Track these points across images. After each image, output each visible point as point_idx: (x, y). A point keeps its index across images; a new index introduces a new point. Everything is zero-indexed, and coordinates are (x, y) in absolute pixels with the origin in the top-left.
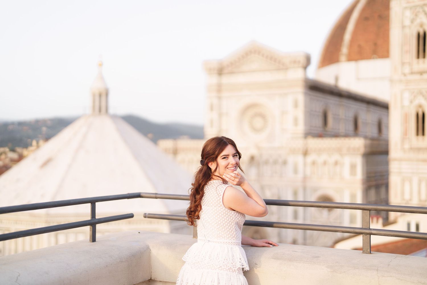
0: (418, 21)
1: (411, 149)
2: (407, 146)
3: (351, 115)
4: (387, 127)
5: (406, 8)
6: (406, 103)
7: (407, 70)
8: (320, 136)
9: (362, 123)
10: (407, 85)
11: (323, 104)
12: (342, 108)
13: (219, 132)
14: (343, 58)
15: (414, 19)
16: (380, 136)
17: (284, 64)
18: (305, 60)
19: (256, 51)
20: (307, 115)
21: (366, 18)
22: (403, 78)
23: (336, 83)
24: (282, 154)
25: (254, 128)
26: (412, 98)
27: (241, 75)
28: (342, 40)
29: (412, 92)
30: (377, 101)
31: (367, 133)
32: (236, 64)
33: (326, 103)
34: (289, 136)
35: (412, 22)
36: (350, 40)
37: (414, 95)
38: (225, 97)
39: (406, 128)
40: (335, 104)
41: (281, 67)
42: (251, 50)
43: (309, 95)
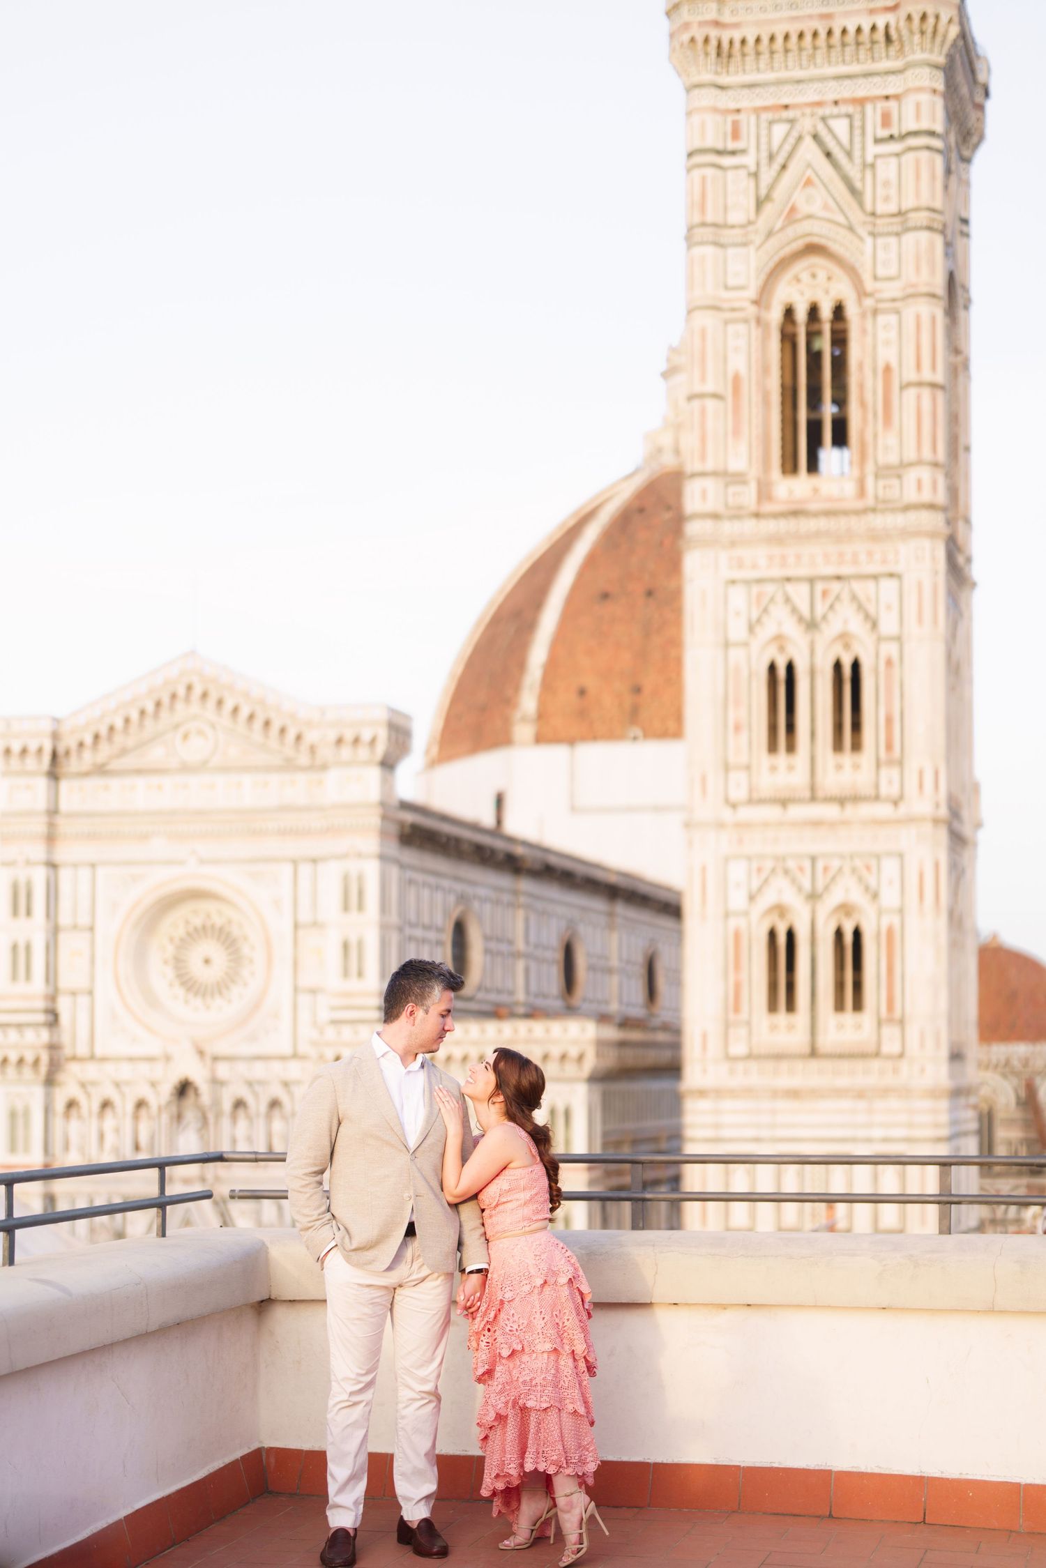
0: (768, 630)
2: (738, 1047)
3: (552, 937)
4: (677, 981)
5: (733, 582)
6: (738, 900)
9: (592, 968)
10: (740, 841)
11: (452, 899)
12: (521, 914)
13: (52, 998)
14: (523, 731)
15: (759, 620)
16: (652, 1015)
17: (312, 750)
18: (389, 739)
19: (205, 695)
20: (394, 938)
21: (605, 596)
22: (727, 815)
23: (499, 821)
24: (298, 1082)
25: (189, 985)
26: (755, 884)
27: (140, 782)
28: (522, 665)
29: (755, 865)
30: (643, 889)
31: (607, 1002)
32: (119, 739)
33: (462, 898)
34: (324, 1015)
35: (751, 629)
36: (551, 666)
37: (764, 875)
38: (75, 866)
39: (738, 987)
40: (497, 902)
41: (304, 759)
42: (181, 691)
43: (402, 866)
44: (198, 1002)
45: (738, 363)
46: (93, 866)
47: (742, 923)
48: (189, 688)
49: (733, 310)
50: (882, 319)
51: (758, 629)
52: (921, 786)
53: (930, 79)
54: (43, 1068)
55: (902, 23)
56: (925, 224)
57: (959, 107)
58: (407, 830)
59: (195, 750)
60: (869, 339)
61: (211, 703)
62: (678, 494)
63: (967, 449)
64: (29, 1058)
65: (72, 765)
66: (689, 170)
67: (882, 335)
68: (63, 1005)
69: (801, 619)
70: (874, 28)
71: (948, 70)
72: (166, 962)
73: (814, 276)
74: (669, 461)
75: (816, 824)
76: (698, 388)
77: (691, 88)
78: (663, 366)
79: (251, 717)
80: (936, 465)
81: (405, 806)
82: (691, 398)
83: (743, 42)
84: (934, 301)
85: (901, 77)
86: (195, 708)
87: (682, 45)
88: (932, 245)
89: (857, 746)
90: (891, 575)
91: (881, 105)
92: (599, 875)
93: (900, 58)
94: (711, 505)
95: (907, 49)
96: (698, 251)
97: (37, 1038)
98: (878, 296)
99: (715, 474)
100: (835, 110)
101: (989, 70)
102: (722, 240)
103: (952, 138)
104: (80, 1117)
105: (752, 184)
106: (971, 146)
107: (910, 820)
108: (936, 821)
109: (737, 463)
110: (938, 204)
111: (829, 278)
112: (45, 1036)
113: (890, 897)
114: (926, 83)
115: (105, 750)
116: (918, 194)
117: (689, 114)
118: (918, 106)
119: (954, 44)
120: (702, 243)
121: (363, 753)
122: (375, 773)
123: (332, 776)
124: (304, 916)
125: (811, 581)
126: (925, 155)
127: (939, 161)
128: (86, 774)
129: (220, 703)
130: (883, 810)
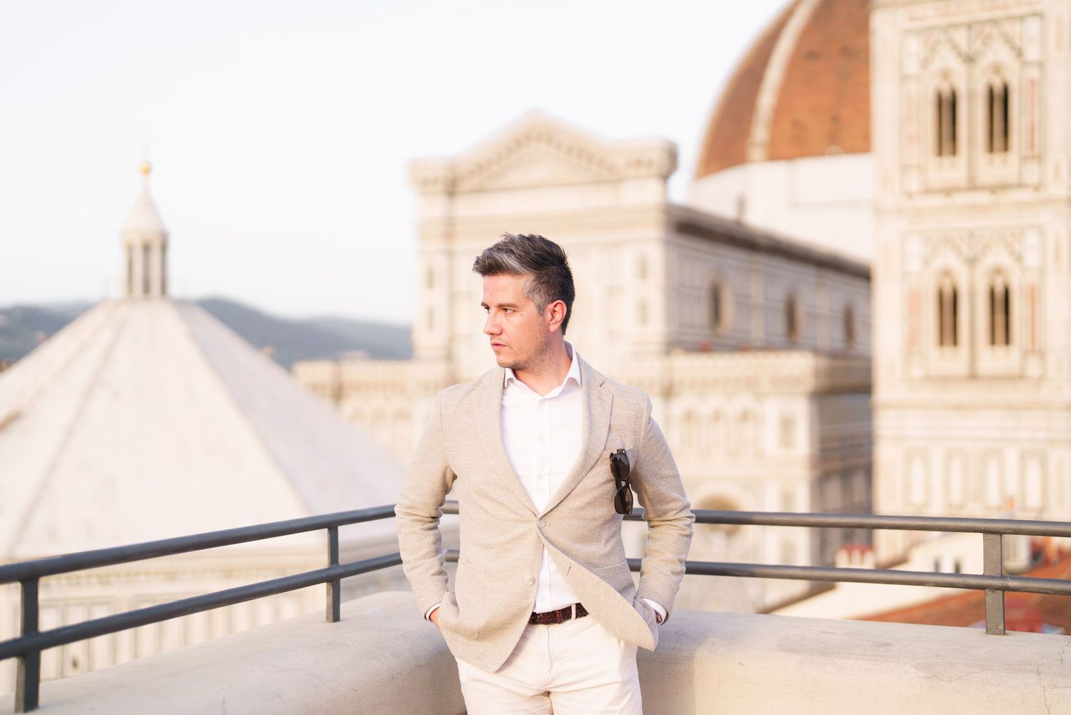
0: (937, 65)
1: (929, 379)
2: (916, 372)
3: (778, 294)
4: (868, 326)
5: (908, 32)
6: (914, 265)
7: (914, 185)
8: (704, 348)
9: (808, 315)
10: (916, 222)
11: (709, 268)
13: (451, 340)
14: (757, 153)
15: (929, 58)
16: (850, 348)
17: (612, 169)
18: (665, 159)
21: (813, 55)
22: (905, 203)
23: (741, 214)
26: (928, 251)
28: (753, 108)
29: (927, 239)
30: (841, 260)
31: (818, 339)
32: (495, 167)
33: (715, 269)
35: (923, 65)
37: (934, 246)
38: (464, 253)
39: (914, 327)
40: (737, 270)
41: (605, 175)
43: (679, 248)
47: (917, 281)
51: (928, 65)
52: (1058, 174)
61: (548, 139)
64: (436, 380)
65: (464, 186)
68: (457, 345)
69: (960, 54)
75: (974, 208)
81: (678, 208)
86: (539, 144)
89: (1006, 147)
90: (1035, 15)
92: (812, 250)
97: (441, 367)
107: (1049, 202)
108: (1069, 201)
112: (445, 366)
113: (1032, 260)
115: (485, 176)
121: (645, 170)
122: (654, 183)
123: (628, 188)
125: (969, 26)
128: (470, 192)
130: (1026, 195)
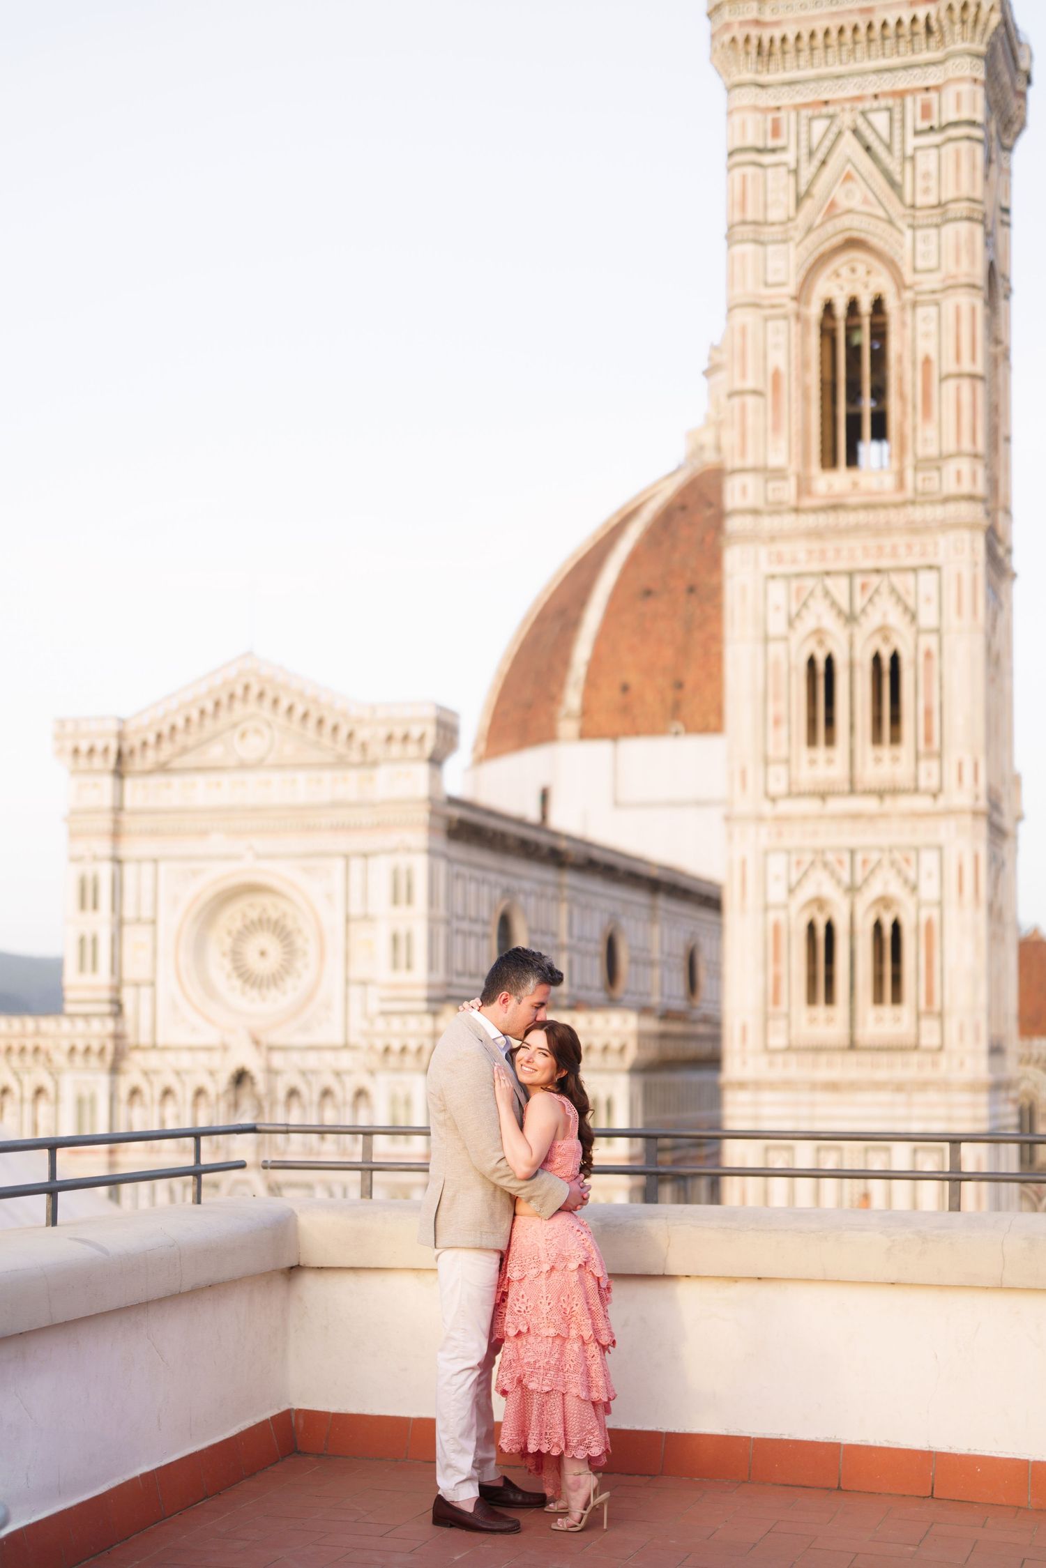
0: (808, 623)
1: (789, 1049)
2: (778, 1041)
3: (595, 929)
4: (717, 974)
5: (773, 577)
6: (777, 892)
7: (777, 787)
9: (634, 961)
10: (780, 834)
11: (497, 893)
12: (564, 908)
13: (117, 988)
14: (568, 727)
15: (798, 615)
16: (693, 1007)
17: (364, 747)
18: (438, 735)
19: (261, 695)
20: (442, 930)
21: (648, 593)
22: (767, 808)
23: (544, 815)
24: (349, 1072)
25: (246, 977)
26: (795, 877)
27: (200, 780)
28: (566, 662)
29: (794, 858)
30: (684, 883)
31: (649, 994)
32: (180, 738)
33: (507, 892)
34: (374, 1006)
35: (791, 623)
36: (595, 664)
37: (804, 867)
38: (139, 861)
39: (777, 980)
40: (541, 896)
41: (355, 756)
42: (239, 691)
43: (450, 860)
44: (254, 993)
45: (778, 359)
46: (155, 861)
47: (781, 916)
48: (247, 688)
49: (773, 306)
50: (921, 311)
51: (797, 624)
52: (960, 778)
53: (971, 68)
54: (109, 1057)
55: (943, 14)
56: (965, 214)
57: (1000, 96)
58: (454, 826)
59: (252, 747)
60: (908, 332)
61: (268, 701)
62: (719, 491)
63: (1008, 439)
64: (95, 1046)
65: (137, 763)
66: (730, 169)
67: (921, 327)
68: (127, 996)
69: (840, 613)
70: (914, 20)
71: (989, 59)
72: (224, 954)
73: (853, 270)
74: (710, 458)
75: (855, 817)
76: (738, 385)
77: (731, 88)
78: (705, 365)
79: (305, 716)
80: (975, 456)
81: (453, 801)
82: (731, 395)
83: (784, 39)
84: (975, 291)
85: (941, 67)
86: (252, 707)
87: (723, 46)
88: (972, 235)
89: (896, 739)
90: (930, 567)
91: (921, 97)
92: (642, 869)
93: (942, 48)
94: (751, 500)
95: (947, 39)
96: (738, 249)
97: (102, 1028)
98: (917, 288)
99: (755, 470)
100: (875, 104)
101: (1031, 56)
102: (762, 238)
103: (993, 127)
104: (143, 1104)
105: (792, 180)
106: (1012, 135)
107: (949, 812)
108: (975, 814)
109: (777, 458)
110: (978, 194)
111: (869, 272)
112: (110, 1025)
113: (929, 890)
114: (967, 73)
115: (167, 749)
116: (958, 184)
117: (730, 113)
118: (958, 96)
119: (996, 32)
120: (743, 241)
121: (412, 749)
122: (423, 770)
123: (383, 773)
124: (356, 910)
125: (851, 574)
126: (965, 145)
127: (980, 151)
128: (150, 772)
129: (275, 702)
130: (922, 803)
